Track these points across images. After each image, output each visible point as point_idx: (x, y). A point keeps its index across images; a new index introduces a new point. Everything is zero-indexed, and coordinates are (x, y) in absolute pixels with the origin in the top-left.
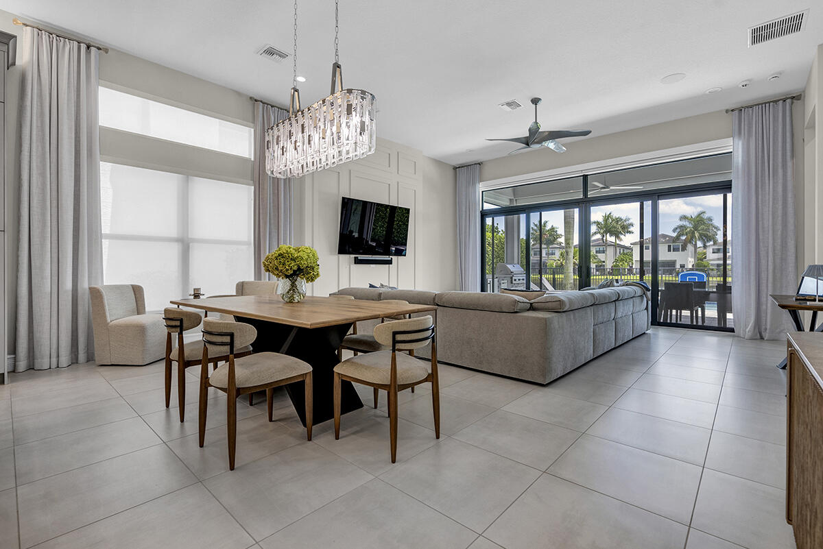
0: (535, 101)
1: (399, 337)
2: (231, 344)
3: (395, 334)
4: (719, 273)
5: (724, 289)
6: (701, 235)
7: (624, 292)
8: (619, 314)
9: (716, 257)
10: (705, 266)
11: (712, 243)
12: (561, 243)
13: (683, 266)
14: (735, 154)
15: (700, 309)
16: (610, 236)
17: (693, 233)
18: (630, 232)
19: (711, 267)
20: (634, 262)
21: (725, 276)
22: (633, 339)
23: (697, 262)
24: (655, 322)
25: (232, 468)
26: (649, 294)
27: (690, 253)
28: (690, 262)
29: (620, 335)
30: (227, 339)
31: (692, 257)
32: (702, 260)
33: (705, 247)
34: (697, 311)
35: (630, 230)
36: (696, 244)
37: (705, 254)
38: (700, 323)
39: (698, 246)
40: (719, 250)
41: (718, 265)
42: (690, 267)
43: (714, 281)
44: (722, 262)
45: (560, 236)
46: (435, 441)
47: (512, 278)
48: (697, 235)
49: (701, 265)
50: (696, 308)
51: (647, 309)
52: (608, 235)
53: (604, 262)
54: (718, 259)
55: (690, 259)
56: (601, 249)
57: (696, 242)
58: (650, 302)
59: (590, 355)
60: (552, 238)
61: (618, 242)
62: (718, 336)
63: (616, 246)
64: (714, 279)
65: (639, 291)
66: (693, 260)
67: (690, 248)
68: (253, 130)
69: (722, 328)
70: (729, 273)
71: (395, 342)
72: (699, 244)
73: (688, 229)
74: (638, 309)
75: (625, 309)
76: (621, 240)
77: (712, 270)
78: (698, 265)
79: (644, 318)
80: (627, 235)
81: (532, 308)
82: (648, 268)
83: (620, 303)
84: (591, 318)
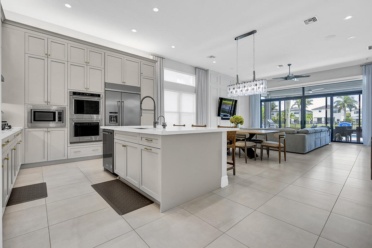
0: (289, 65)
1: (281, 136)
2: (245, 137)
3: (280, 136)
4: (357, 123)
5: (359, 130)
6: (348, 105)
7: (323, 129)
8: (321, 136)
9: (356, 116)
10: (350, 120)
11: (354, 109)
12: (277, 109)
13: (338, 120)
14: (363, 81)
15: (349, 136)
17: (344, 104)
18: (311, 104)
19: (354, 121)
20: (313, 118)
21: (359, 124)
22: (325, 145)
23: (346, 118)
24: (332, 141)
25: (246, 163)
26: (330, 130)
27: (342, 114)
28: (342, 118)
29: (322, 143)
30: (244, 136)
31: (343, 116)
32: (348, 117)
33: (351, 110)
34: (348, 137)
35: (311, 103)
36: (345, 110)
37: (350, 114)
38: (349, 141)
39: (346, 110)
40: (357, 112)
41: (357, 120)
42: (342, 120)
43: (354, 127)
44: (358, 118)
45: (276, 106)
46: (285, 162)
47: (269, 125)
48: (346, 105)
49: (348, 119)
50: (348, 136)
51: (329, 135)
53: (298, 118)
54: (357, 117)
55: (342, 117)
56: (297, 112)
58: (330, 133)
59: (313, 148)
60: (273, 107)
62: (357, 145)
64: (355, 126)
65: (327, 129)
66: (344, 117)
67: (342, 111)
68: (195, 77)
69: (358, 142)
70: (361, 123)
71: (280, 137)
72: (347, 109)
73: (341, 103)
74: (327, 135)
75: (323, 135)
77: (354, 122)
78: (346, 119)
79: (328, 139)
80: (310, 105)
81: (298, 133)
82: (329, 121)
83: (321, 133)
84: (314, 137)
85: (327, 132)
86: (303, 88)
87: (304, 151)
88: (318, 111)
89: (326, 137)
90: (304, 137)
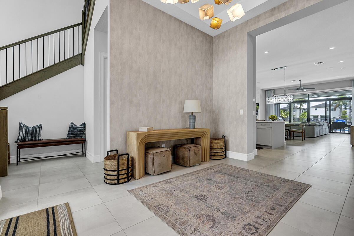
0: (300, 80)
3: (302, 126)
7: (324, 123)
8: (323, 128)
10: (345, 118)
13: (334, 118)
16: (298, 104)
26: (329, 124)
27: (338, 112)
28: (338, 116)
29: (324, 133)
32: (344, 115)
33: (346, 109)
36: (341, 108)
37: (345, 112)
39: (342, 108)
42: (338, 118)
48: (341, 103)
51: (328, 128)
52: (297, 104)
57: (341, 107)
59: (319, 135)
61: (301, 107)
63: (301, 109)
66: (340, 115)
67: (338, 109)
72: (343, 107)
76: (303, 106)
78: (342, 117)
79: (328, 130)
81: (309, 125)
83: (323, 126)
84: (319, 128)
85: (327, 126)
86: (309, 94)
87: (314, 136)
88: (314, 109)
89: (326, 129)
90: (314, 127)
